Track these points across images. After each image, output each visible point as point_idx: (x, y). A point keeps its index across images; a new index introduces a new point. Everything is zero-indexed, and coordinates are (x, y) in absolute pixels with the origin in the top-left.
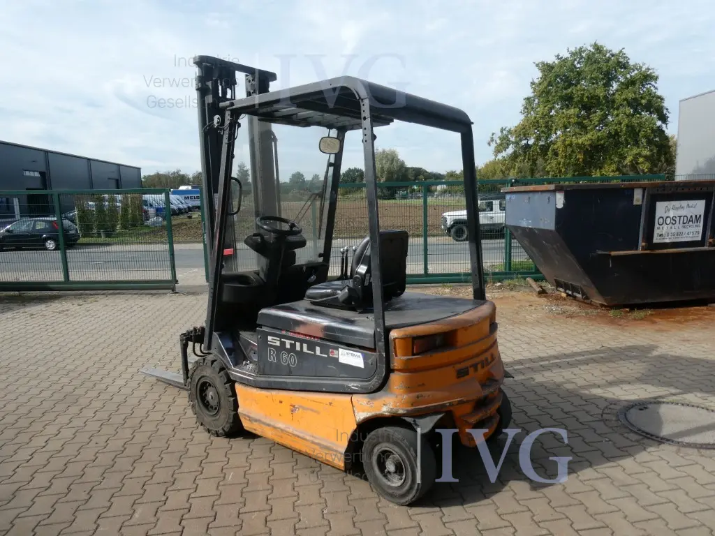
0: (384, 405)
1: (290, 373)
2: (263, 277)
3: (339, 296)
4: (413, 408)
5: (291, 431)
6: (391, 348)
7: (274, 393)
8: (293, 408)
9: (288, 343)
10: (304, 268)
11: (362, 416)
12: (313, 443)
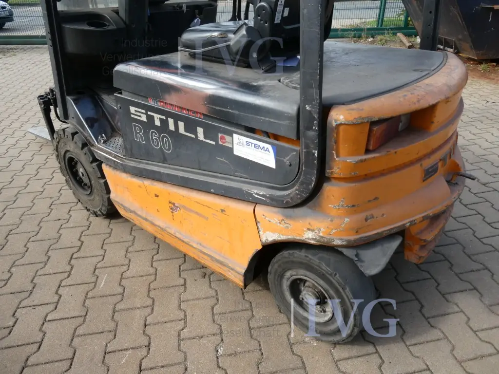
0: (309, 229)
1: (164, 160)
2: (124, 17)
3: (231, 43)
4: (358, 237)
5: (172, 232)
6: (330, 142)
7: (147, 183)
8: (173, 207)
9: (157, 119)
10: (184, 8)
11: (270, 237)
12: (201, 252)
